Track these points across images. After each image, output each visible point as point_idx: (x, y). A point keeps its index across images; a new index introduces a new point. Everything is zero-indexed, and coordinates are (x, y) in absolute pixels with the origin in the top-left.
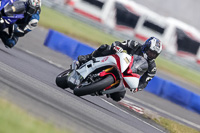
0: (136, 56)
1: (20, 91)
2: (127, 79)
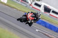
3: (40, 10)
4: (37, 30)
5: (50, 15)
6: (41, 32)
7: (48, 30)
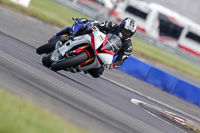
0: (110, 35)
1: (63, 102)
2: (101, 55)
3: (143, 30)
4: (133, 101)
5: (180, 46)
6: (148, 109)
7: (174, 98)
